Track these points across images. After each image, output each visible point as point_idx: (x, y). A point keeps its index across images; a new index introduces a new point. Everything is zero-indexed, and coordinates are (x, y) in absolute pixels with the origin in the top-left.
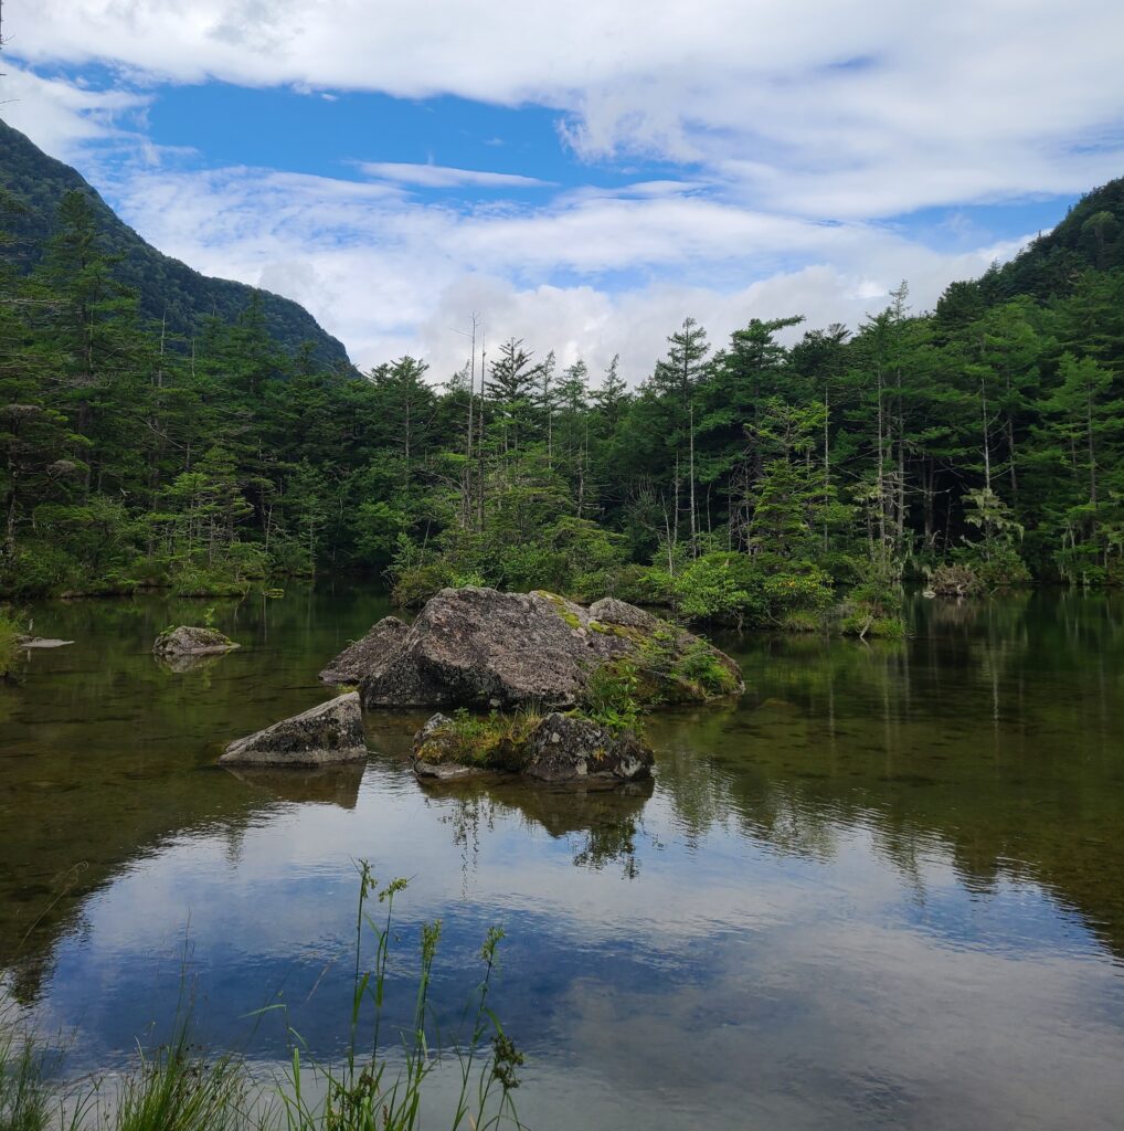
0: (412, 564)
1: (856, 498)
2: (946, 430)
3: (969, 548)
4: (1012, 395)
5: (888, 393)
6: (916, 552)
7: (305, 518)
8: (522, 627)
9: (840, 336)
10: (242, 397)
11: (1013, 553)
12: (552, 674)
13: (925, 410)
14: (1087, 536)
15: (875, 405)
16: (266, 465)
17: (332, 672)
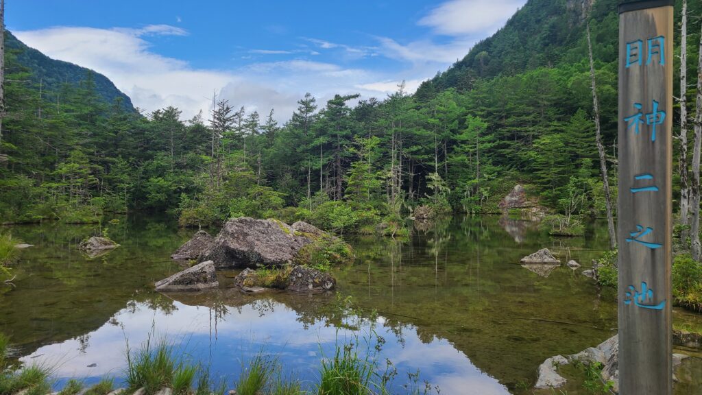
0: (188, 207)
1: (382, 177)
2: (420, 147)
3: (428, 198)
4: (447, 132)
5: (396, 130)
6: (406, 201)
7: (122, 185)
8: (266, 233)
9: (374, 103)
10: (84, 124)
11: (445, 200)
12: (282, 253)
13: (410, 138)
14: (474, 193)
15: (391, 135)
16: (99, 159)
17: (177, 255)
